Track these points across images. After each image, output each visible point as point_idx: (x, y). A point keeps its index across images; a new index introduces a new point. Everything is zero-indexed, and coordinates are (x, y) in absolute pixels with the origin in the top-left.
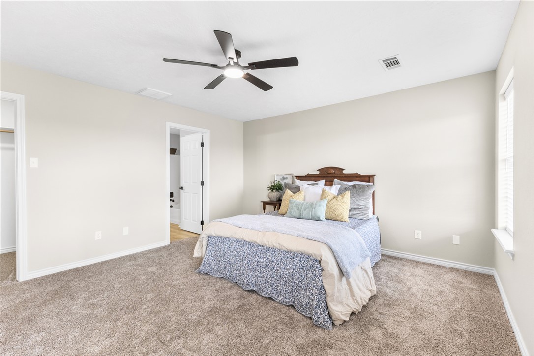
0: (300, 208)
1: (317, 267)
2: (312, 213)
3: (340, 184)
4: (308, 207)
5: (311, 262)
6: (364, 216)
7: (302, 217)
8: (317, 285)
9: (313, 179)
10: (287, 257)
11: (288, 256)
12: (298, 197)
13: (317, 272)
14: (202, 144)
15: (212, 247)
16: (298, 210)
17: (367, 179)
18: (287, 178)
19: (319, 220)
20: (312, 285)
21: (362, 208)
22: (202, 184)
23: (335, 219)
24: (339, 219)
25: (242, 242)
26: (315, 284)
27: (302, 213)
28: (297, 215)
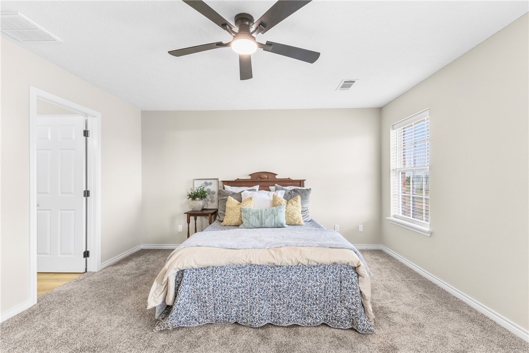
0: (260, 217)
1: (352, 275)
2: (275, 220)
3: (283, 189)
4: (270, 214)
5: (345, 271)
6: (307, 218)
7: (264, 226)
8: (356, 293)
9: (244, 184)
10: (317, 272)
11: (318, 270)
12: (249, 204)
13: (354, 279)
14: (86, 133)
15: (190, 285)
16: (258, 218)
17: (299, 184)
18: (211, 184)
19: (282, 227)
20: (349, 294)
21: (306, 211)
22: (87, 194)
23: (293, 223)
24: (297, 223)
25: (248, 268)
26: (354, 293)
27: (263, 221)
28: (258, 224)
